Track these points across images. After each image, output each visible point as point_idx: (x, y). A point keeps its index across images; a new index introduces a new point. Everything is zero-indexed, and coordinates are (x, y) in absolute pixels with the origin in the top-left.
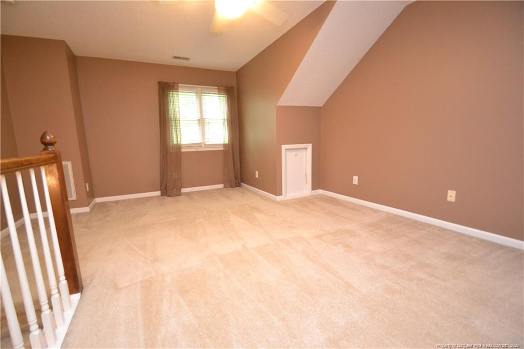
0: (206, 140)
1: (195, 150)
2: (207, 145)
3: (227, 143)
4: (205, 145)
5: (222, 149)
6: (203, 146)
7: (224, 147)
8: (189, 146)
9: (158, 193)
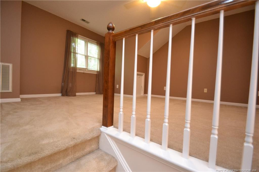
0: (88, 68)
1: (83, 72)
3: (99, 71)
4: (88, 70)
5: (96, 73)
7: (97, 73)
8: (80, 69)
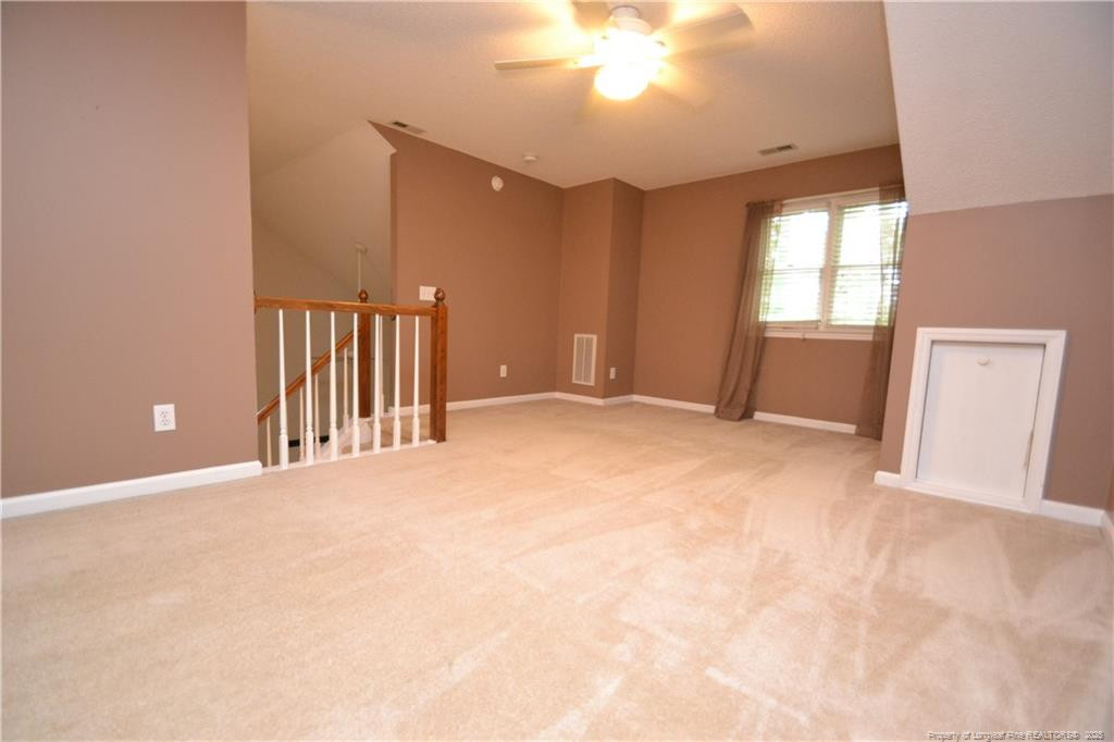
0: (832, 316)
1: (798, 335)
2: (832, 326)
3: (886, 324)
4: (827, 326)
6: (821, 328)
8: (787, 326)
9: (711, 409)
